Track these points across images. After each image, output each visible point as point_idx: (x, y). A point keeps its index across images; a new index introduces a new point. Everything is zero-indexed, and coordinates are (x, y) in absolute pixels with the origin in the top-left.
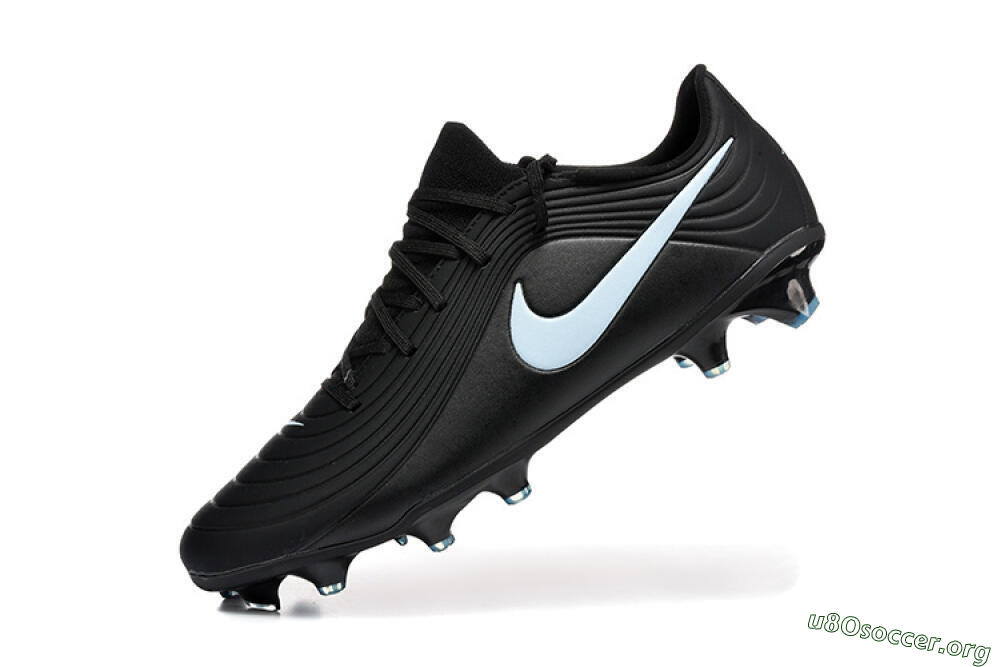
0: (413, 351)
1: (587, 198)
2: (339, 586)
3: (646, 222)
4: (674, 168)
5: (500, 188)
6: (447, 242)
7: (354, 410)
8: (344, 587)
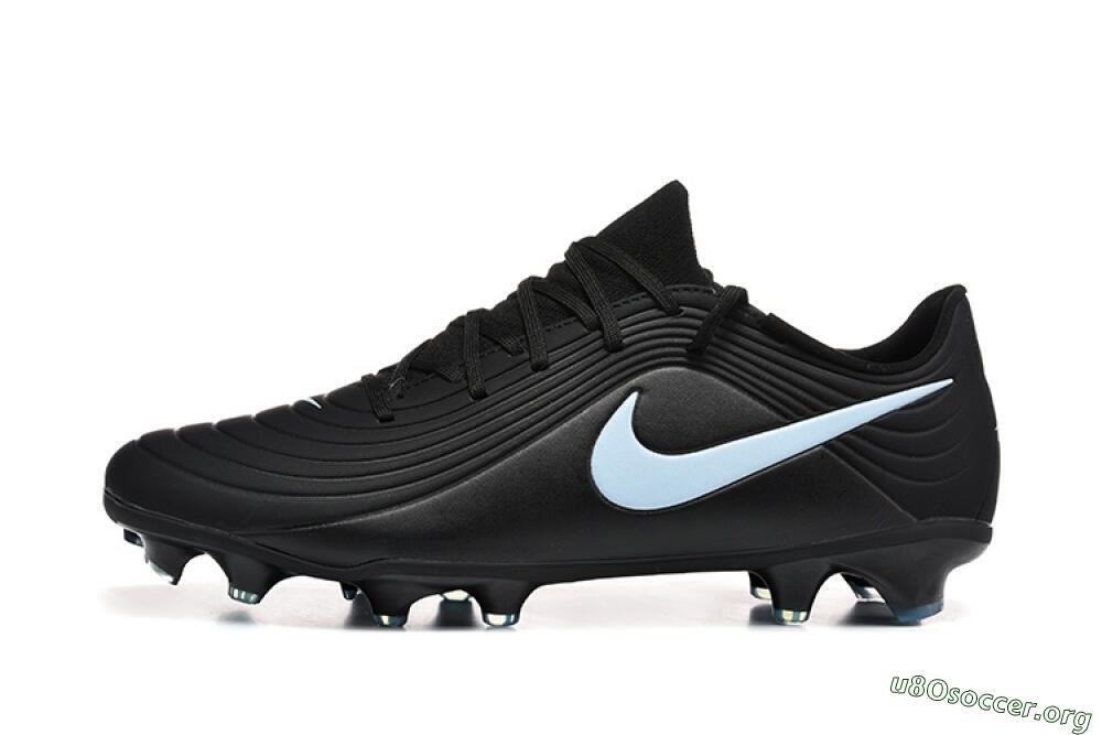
0: (481, 395)
1: (763, 349)
2: (253, 597)
3: (810, 411)
4: (874, 374)
5: (678, 283)
6: (590, 303)
7: (382, 420)
8: (258, 602)
